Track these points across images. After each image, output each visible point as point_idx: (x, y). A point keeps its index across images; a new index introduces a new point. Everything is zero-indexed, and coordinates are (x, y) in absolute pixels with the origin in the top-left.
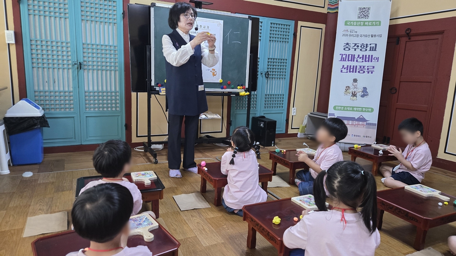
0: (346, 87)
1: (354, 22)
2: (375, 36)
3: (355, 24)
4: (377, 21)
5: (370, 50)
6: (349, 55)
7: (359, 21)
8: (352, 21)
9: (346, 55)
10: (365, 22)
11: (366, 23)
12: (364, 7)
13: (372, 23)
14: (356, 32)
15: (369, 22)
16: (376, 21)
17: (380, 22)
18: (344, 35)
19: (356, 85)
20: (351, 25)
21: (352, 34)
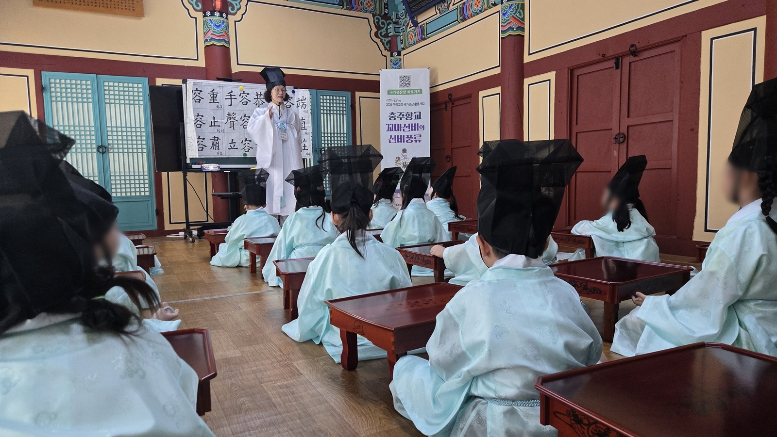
0: (397, 158)
1: (396, 90)
2: (418, 104)
3: (398, 93)
4: (419, 89)
5: (415, 119)
6: (395, 125)
7: (401, 90)
8: (394, 90)
9: (393, 125)
10: (407, 90)
11: (409, 92)
12: (405, 75)
13: (414, 92)
14: (400, 101)
15: (411, 90)
16: (417, 90)
17: (421, 90)
18: (387, 104)
19: (406, 155)
20: (394, 94)
21: (396, 103)
